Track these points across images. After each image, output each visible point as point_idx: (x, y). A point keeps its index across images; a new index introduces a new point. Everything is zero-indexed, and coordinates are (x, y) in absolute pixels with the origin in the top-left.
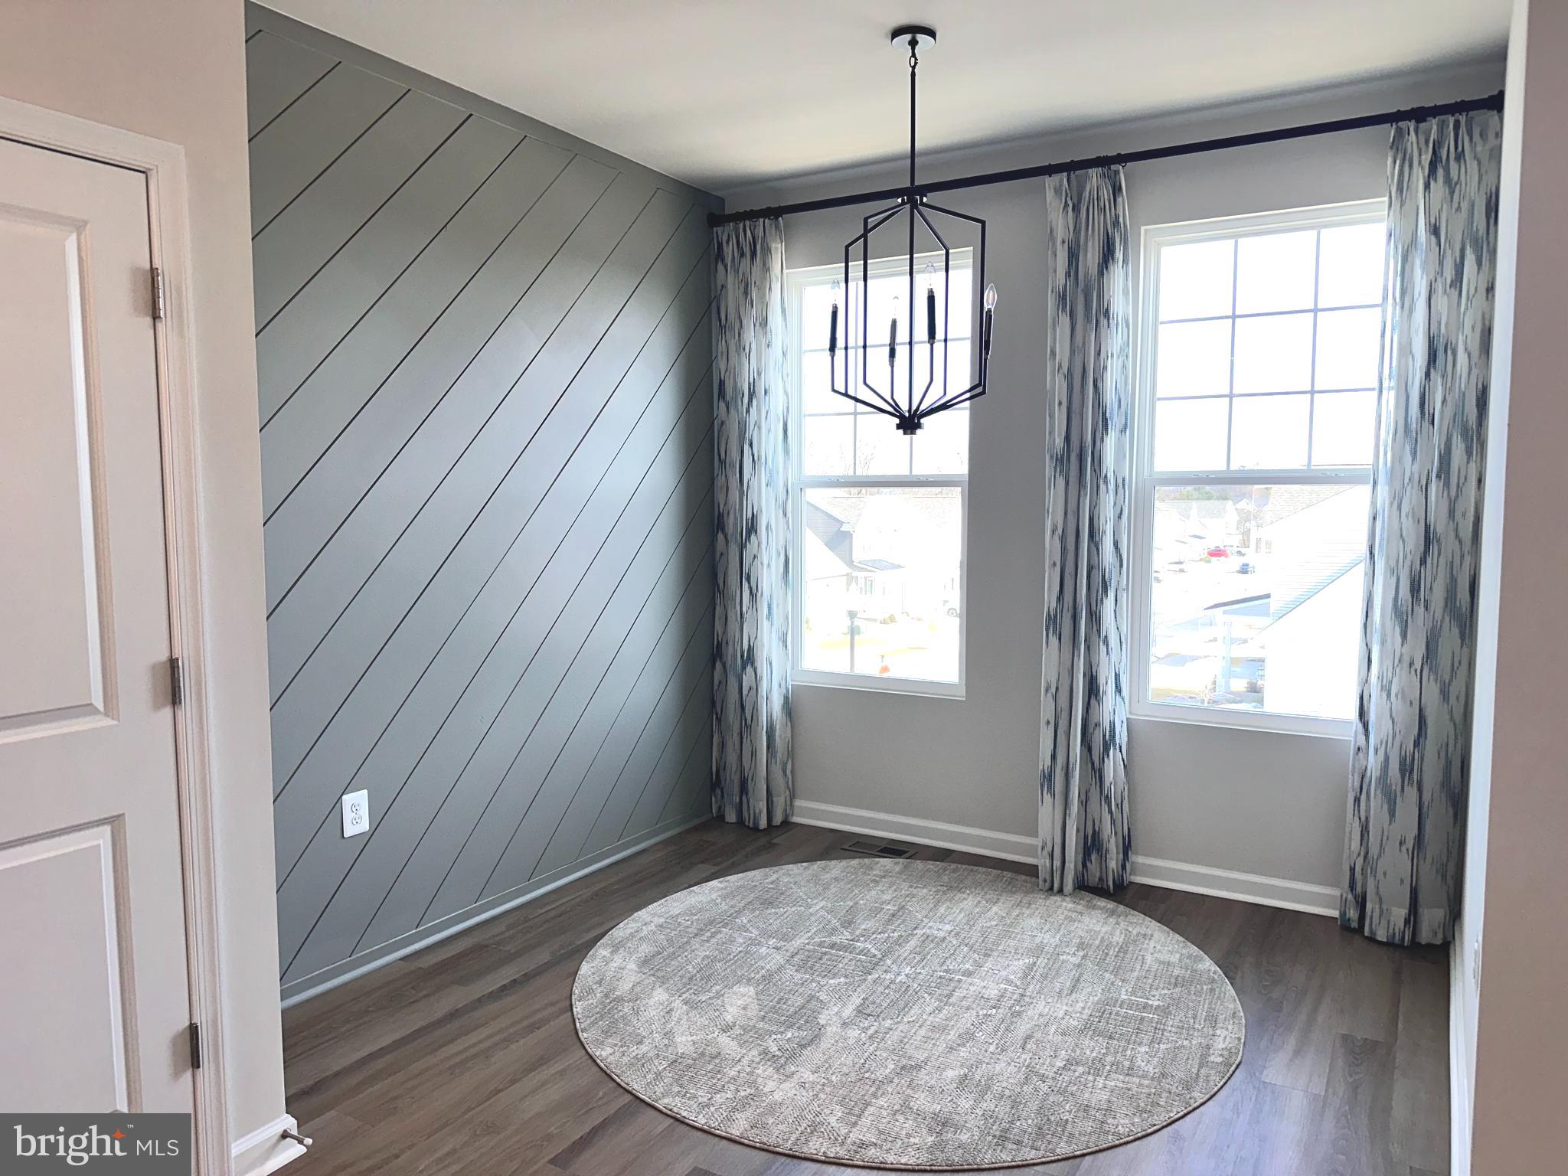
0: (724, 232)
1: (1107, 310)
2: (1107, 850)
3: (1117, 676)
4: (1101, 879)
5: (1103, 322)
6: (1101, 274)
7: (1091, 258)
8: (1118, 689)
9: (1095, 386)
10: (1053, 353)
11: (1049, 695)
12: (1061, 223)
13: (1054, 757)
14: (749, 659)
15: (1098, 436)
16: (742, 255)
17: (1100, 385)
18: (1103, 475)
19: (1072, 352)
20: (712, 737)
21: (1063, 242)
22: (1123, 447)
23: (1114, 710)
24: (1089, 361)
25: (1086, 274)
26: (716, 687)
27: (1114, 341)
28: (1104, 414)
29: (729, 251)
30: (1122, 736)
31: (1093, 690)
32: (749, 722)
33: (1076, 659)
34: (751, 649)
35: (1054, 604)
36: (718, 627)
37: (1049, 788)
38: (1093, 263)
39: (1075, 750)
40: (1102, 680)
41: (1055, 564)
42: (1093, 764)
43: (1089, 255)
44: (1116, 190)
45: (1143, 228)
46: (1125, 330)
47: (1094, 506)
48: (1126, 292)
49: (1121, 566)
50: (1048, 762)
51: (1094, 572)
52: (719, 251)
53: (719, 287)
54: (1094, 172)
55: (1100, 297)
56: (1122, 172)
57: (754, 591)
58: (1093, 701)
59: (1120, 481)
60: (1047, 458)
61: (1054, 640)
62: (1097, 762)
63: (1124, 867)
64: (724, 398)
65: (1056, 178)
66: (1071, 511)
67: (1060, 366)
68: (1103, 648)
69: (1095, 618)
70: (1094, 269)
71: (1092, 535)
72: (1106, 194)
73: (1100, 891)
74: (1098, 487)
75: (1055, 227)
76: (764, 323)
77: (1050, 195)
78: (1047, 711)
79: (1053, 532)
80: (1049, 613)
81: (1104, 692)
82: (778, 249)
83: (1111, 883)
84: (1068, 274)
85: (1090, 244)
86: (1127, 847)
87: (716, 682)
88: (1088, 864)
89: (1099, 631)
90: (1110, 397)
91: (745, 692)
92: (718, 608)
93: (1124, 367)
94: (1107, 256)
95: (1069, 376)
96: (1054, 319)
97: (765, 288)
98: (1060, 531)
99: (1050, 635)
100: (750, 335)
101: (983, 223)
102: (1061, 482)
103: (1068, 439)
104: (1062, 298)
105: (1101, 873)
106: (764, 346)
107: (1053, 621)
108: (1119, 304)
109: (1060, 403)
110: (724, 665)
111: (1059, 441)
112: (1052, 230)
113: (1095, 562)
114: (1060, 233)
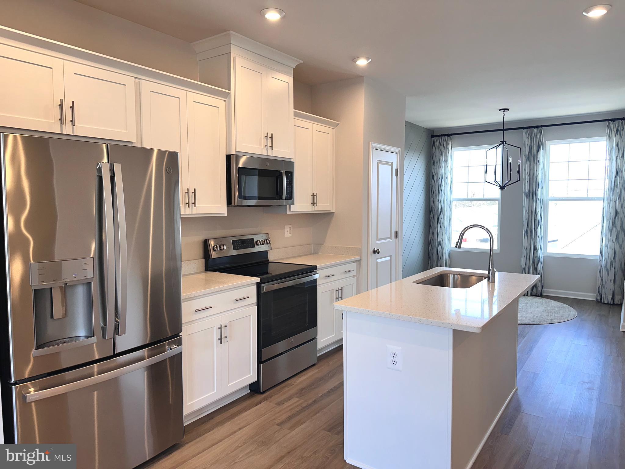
0: (435, 139)
1: (539, 161)
2: (538, 286)
3: (541, 246)
4: (536, 293)
5: (538, 163)
6: (537, 152)
7: (535, 148)
8: (541, 249)
9: (536, 178)
10: (525, 170)
11: (525, 250)
12: (527, 141)
13: (526, 264)
14: (440, 244)
15: (537, 189)
16: (441, 145)
17: (537, 178)
18: (538, 198)
19: (530, 170)
20: (428, 263)
21: (528, 145)
22: (542, 192)
23: (540, 253)
24: (534, 173)
25: (534, 153)
26: (429, 251)
27: (540, 167)
28: (538, 184)
29: (437, 144)
30: (542, 260)
31: (535, 249)
32: (440, 259)
33: (531, 241)
34: (440, 241)
35: (526, 228)
36: (430, 236)
37: (525, 271)
38: (535, 150)
39: (531, 262)
40: (537, 246)
41: (526, 219)
42: (535, 266)
43: (534, 148)
44: (541, 133)
45: (546, 141)
46: (543, 165)
47: (536, 205)
48: (543, 156)
49: (542, 219)
50: (524, 266)
51: (536, 221)
52: (433, 144)
53: (433, 152)
54: (535, 129)
55: (537, 157)
56: (543, 129)
57: (441, 227)
58: (535, 251)
59: (541, 200)
60: (524, 194)
61: (526, 237)
62: (536, 266)
63: (542, 291)
64: (433, 179)
65: (525, 130)
66: (531, 207)
67: (527, 173)
68: (538, 239)
69: (536, 232)
70: (536, 152)
71: (535, 213)
72: (538, 134)
73: (536, 296)
74: (537, 201)
75: (525, 141)
76: (447, 161)
77: (524, 134)
78: (524, 253)
79: (526, 212)
80: (525, 231)
81: (538, 249)
82: (450, 143)
83: (539, 294)
84: (529, 152)
85: (534, 146)
86: (542, 286)
87: (430, 250)
88: (533, 290)
89: (537, 235)
90: (539, 181)
91: (438, 252)
92: (430, 231)
93: (543, 173)
94: (539, 148)
95: (530, 175)
96: (525, 162)
97: (447, 152)
98: (527, 212)
99: (525, 236)
100: (443, 164)
101: (520, 148)
102: (528, 200)
103: (529, 190)
104: (528, 158)
105: (536, 292)
106: (446, 167)
107: (526, 232)
108: (541, 160)
109: (527, 182)
110: (432, 245)
111: (527, 191)
112: (524, 142)
113: (536, 219)
114: (527, 143)
